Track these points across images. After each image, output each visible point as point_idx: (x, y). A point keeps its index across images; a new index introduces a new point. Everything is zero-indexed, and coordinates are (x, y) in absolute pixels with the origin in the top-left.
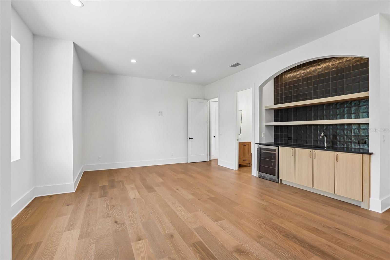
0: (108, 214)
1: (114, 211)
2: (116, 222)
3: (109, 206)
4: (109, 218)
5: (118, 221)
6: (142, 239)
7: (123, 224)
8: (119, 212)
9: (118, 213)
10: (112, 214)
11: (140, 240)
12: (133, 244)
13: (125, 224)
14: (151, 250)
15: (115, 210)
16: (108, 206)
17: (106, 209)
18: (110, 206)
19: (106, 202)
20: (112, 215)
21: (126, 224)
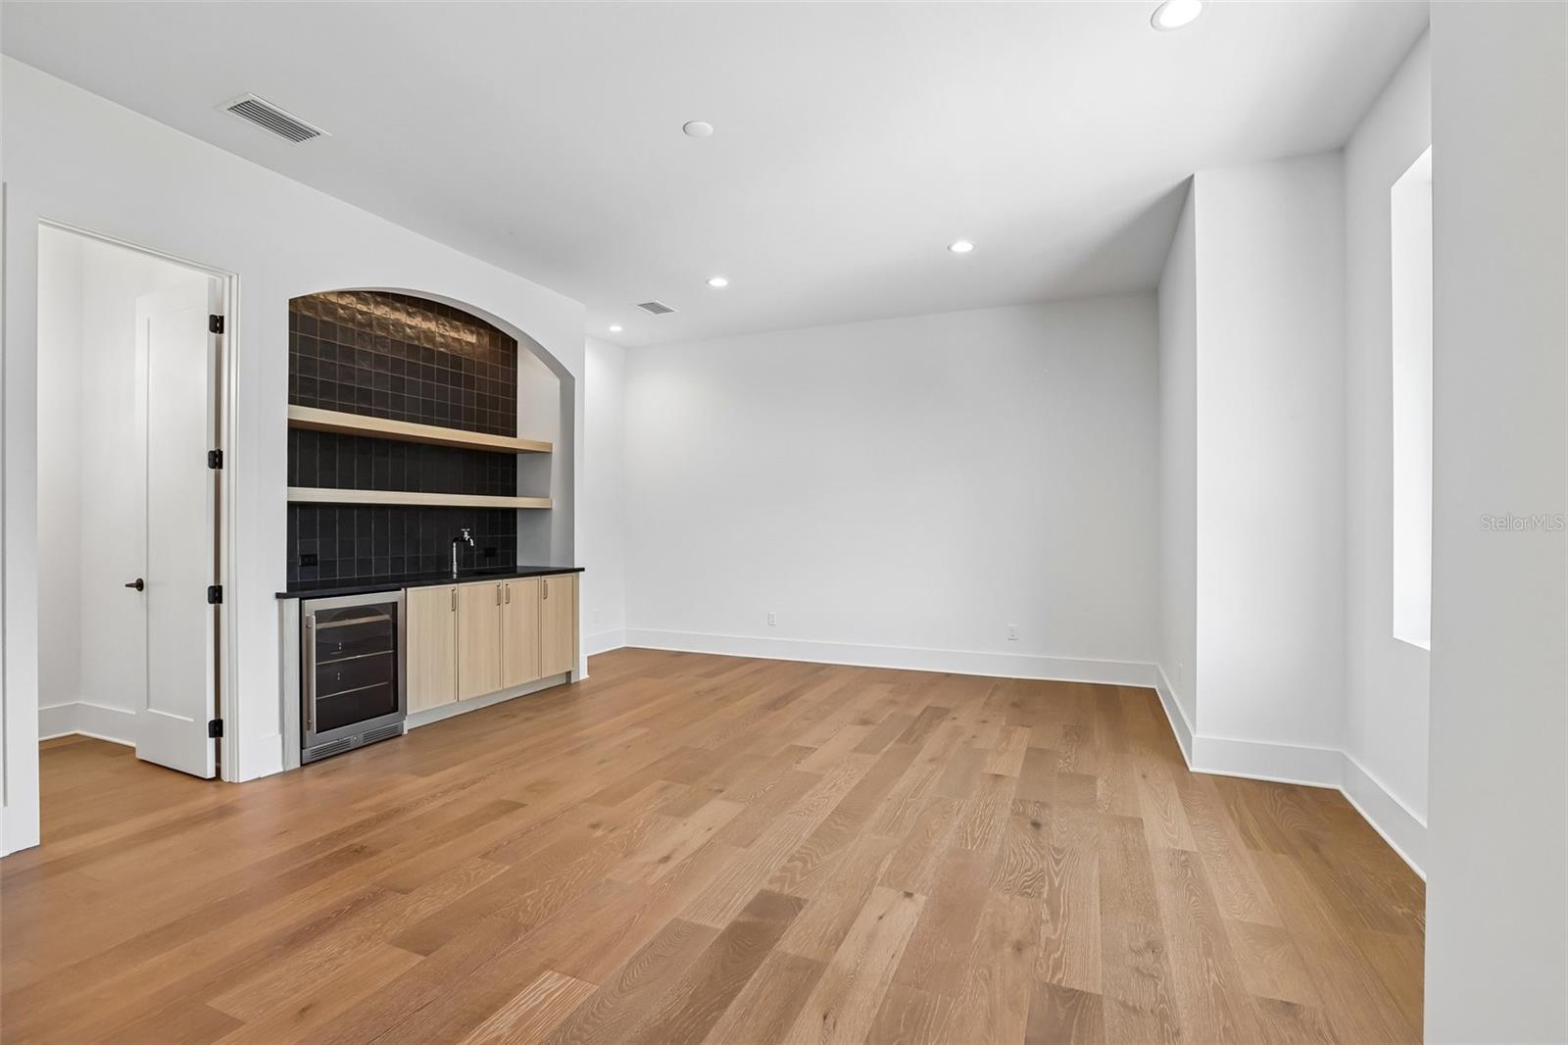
0: (1057, 862)
1: (1032, 866)
2: (1036, 825)
3: (1045, 896)
4: (1056, 846)
5: (1029, 826)
6: (992, 775)
7: (1018, 814)
8: (1015, 854)
9: (1016, 851)
10: (1041, 857)
11: (997, 776)
12: (1017, 774)
13: (1012, 811)
14: (989, 759)
15: (1028, 867)
16: (1048, 902)
17: (1060, 885)
18: (1039, 897)
19: (1055, 930)
20: (1043, 852)
21: (1009, 812)
